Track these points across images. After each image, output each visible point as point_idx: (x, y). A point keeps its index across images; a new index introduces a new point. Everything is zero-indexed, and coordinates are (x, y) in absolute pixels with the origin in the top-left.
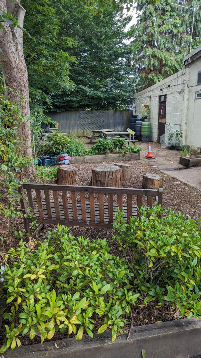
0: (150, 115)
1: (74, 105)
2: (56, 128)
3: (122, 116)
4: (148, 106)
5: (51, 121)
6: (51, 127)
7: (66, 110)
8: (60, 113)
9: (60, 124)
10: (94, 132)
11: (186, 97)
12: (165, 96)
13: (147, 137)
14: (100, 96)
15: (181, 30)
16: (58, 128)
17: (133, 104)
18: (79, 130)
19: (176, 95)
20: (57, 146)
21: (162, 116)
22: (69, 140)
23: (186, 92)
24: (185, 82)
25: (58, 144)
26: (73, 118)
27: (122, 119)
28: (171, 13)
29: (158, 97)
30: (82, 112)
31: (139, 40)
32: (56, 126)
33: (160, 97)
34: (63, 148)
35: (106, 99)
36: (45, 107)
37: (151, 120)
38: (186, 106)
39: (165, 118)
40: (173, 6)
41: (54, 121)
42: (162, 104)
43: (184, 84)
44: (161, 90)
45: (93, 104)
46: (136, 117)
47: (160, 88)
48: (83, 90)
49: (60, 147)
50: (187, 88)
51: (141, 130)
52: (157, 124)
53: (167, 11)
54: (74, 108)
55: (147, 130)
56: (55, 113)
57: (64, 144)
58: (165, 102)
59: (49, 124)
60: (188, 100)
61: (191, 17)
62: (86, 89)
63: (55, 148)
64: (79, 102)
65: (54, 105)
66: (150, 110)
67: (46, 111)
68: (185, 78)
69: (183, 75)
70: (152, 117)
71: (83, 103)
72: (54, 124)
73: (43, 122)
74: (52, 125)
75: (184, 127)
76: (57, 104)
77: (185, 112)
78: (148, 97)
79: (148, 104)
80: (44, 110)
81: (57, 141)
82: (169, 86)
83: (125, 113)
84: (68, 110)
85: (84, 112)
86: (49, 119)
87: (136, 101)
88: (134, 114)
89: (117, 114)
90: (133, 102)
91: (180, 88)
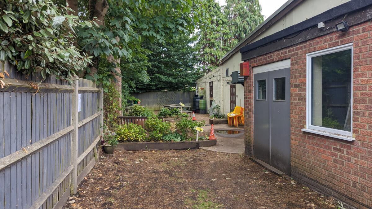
0: (205, 95)
1: (152, 88)
2: (138, 104)
3: (189, 96)
4: (204, 89)
5: (135, 99)
6: (134, 103)
7: (146, 91)
8: (142, 93)
9: (142, 101)
10: (164, 106)
11: (222, 84)
12: (212, 82)
13: (203, 110)
14: (171, 81)
15: (229, 37)
16: (140, 104)
17: (196, 87)
18: (156, 106)
19: (217, 82)
20: (136, 113)
21: (211, 96)
22: (144, 109)
23: (222, 81)
24: (220, 74)
25: (137, 112)
26: (152, 96)
27: (189, 98)
28: (223, 25)
29: (209, 83)
30: (159, 93)
31: (201, 42)
32: (138, 102)
33: (210, 83)
34: (140, 114)
35: (176, 83)
36: (131, 89)
37: (206, 98)
38: (222, 90)
39: (213, 97)
40: (224, 21)
41: (137, 99)
42: (211, 88)
43: (220, 75)
44: (210, 79)
45: (167, 87)
46: (198, 96)
47: (210, 77)
48: (159, 77)
49: (138, 113)
50: (222, 78)
51: (199, 105)
52: (209, 101)
53: (220, 24)
54: (153, 90)
55: (203, 105)
56: (138, 93)
57: (141, 112)
58: (212, 86)
59: (133, 101)
60: (223, 85)
61: (236, 28)
62: (161, 76)
63: (135, 113)
64: (156, 85)
65: (136, 88)
66: (205, 91)
67: (132, 92)
68: (220, 72)
69: (219, 70)
70: (206, 96)
71: (159, 86)
72: (137, 101)
73: (129, 100)
74: (135, 102)
75: (222, 102)
76: (140, 87)
77: (222, 93)
78: (204, 82)
79: (204, 87)
80: (130, 91)
81: (136, 110)
82: (214, 76)
83: (191, 94)
84: (148, 91)
85: (160, 92)
86: (133, 98)
87: (198, 85)
88: (197, 95)
89: (186, 94)
90: (196, 85)
91: (218, 78)
